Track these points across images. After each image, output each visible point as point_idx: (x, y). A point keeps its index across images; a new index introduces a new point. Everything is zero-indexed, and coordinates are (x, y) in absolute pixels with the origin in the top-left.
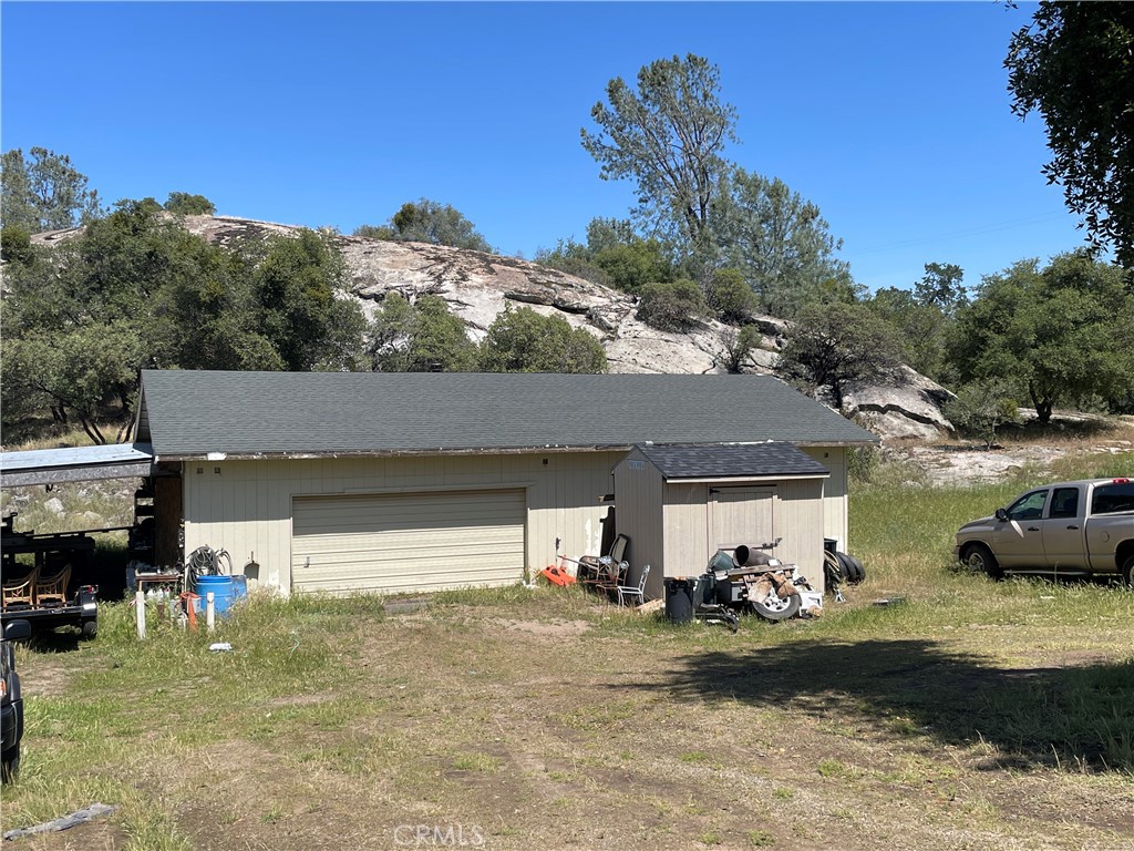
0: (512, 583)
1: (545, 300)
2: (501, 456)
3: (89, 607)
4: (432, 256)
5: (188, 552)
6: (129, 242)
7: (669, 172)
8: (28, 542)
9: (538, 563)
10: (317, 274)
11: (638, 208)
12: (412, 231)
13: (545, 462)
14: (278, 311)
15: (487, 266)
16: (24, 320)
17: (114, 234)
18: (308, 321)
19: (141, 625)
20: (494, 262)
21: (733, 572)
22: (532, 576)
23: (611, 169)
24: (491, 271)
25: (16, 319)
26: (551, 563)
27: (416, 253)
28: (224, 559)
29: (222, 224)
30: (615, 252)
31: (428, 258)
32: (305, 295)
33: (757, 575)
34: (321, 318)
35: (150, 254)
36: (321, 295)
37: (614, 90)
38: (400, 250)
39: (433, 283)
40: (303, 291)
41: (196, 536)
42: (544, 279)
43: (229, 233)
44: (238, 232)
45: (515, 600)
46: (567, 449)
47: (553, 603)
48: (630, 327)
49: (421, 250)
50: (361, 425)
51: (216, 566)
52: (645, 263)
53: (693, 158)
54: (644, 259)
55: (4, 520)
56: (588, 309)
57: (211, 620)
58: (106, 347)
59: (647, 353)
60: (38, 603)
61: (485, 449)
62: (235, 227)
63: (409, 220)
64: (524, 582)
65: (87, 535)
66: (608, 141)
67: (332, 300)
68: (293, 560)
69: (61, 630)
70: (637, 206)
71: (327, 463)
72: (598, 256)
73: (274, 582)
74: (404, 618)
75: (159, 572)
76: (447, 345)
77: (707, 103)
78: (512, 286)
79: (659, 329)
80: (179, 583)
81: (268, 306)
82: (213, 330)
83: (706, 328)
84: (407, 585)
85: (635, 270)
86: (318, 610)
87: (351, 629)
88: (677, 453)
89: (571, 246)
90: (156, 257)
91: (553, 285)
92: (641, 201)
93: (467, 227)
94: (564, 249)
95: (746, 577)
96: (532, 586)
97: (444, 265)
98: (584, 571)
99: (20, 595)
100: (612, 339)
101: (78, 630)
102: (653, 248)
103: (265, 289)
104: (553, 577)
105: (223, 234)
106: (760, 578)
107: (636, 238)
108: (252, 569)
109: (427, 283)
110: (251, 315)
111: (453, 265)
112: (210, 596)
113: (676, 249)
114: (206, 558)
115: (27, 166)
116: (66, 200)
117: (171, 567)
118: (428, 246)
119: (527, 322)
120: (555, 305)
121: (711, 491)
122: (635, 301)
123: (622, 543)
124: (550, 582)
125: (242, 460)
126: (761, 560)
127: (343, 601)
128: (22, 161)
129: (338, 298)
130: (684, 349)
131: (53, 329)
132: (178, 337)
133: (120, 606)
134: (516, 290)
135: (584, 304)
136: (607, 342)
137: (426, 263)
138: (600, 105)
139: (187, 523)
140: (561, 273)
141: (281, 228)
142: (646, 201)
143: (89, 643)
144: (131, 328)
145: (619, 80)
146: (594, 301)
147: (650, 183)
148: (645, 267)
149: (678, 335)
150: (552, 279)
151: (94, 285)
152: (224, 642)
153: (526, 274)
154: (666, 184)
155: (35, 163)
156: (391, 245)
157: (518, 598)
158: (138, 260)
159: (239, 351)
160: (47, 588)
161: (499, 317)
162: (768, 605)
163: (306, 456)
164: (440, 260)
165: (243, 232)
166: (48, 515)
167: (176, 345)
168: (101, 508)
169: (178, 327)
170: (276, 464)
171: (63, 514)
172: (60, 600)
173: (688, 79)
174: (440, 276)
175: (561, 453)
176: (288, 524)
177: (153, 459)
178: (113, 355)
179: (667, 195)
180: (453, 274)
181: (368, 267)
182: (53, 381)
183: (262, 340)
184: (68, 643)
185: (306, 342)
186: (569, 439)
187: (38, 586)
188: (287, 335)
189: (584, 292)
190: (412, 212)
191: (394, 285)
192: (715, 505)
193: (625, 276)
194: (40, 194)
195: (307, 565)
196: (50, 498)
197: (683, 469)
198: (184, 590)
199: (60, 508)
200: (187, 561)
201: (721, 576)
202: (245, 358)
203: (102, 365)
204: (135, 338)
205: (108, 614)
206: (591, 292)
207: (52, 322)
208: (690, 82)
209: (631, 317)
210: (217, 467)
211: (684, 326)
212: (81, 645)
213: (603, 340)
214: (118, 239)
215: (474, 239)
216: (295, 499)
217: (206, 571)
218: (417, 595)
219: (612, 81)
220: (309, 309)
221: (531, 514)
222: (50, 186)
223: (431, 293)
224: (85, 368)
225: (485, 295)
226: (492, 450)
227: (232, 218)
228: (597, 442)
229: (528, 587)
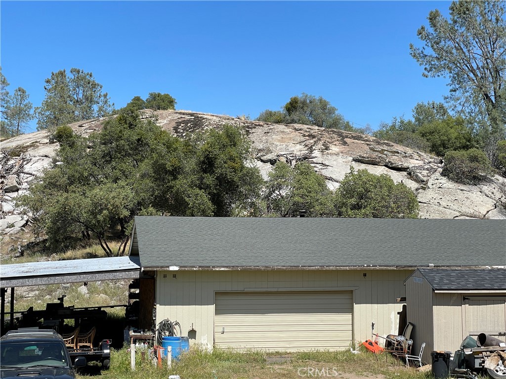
0: (343, 349)
1: (379, 162)
2: (337, 271)
3: (106, 351)
4: (307, 134)
5: (158, 322)
6: (127, 133)
7: (473, 71)
8: (72, 312)
9: (361, 338)
10: (234, 152)
11: (449, 96)
12: (295, 116)
13: (365, 275)
14: (210, 175)
15: (343, 139)
16: (69, 179)
17: (119, 129)
18: (228, 181)
19: (133, 363)
20: (347, 137)
21: (476, 349)
22: (357, 346)
23: (431, 70)
24: (345, 143)
25: (64, 179)
26: (369, 338)
27: (297, 132)
28: (177, 327)
29: (180, 116)
30: (432, 126)
31: (304, 136)
32: (226, 165)
33: (491, 352)
34: (236, 179)
35: (139, 140)
36: (236, 165)
37: (433, 18)
38: (287, 130)
39: (307, 152)
40: (225, 163)
41: (162, 313)
42: (379, 148)
43: (183, 122)
44: (189, 121)
45: (344, 360)
46: (378, 268)
47: (367, 363)
48: (437, 180)
49: (300, 130)
50: (254, 251)
51: (173, 330)
52: (453, 133)
53: (489, 61)
54: (453, 130)
55: (59, 299)
56: (408, 168)
57: (169, 363)
58: (114, 198)
59: (448, 198)
60: (78, 348)
61: (327, 267)
62: (188, 117)
63: (295, 108)
64: (352, 349)
65: (102, 309)
66: (429, 51)
67: (243, 167)
68: (215, 329)
69: (91, 363)
70: (449, 94)
71: (235, 273)
72: (420, 128)
73: (204, 342)
74: (277, 367)
75: (142, 333)
76: (312, 195)
77: (499, 24)
78: (358, 154)
79: (457, 182)
80: (153, 340)
81: (205, 171)
82: (173, 186)
83: (491, 181)
84: (281, 347)
85: (445, 138)
86: (228, 359)
87: (246, 372)
88: (444, 274)
89: (402, 122)
90: (142, 142)
91: (385, 152)
92: (451, 91)
93: (332, 111)
94: (398, 124)
95: (484, 353)
96: (356, 352)
97: (314, 140)
98: (389, 344)
99: (69, 343)
100: (424, 189)
101: (100, 364)
102: (459, 123)
103: (203, 162)
104: (369, 347)
105: (180, 123)
106: (493, 354)
107: (448, 116)
108: (192, 333)
109: (303, 152)
110: (194, 177)
111: (320, 140)
112: (169, 348)
113: (476, 124)
114: (167, 326)
115: (68, 80)
116: (90, 100)
117: (149, 330)
118: (305, 127)
119: (364, 180)
120: (386, 166)
121: (464, 299)
122: (441, 162)
123: (410, 328)
124: (367, 350)
125: (188, 271)
126: (494, 343)
127: (243, 355)
128: (65, 76)
129: (246, 166)
130: (474, 195)
131: (84, 185)
132: (153, 190)
133: (121, 351)
134: (360, 156)
135: (405, 165)
136: (420, 191)
137: (303, 139)
138: (423, 28)
139: (158, 305)
140: (392, 143)
141: (215, 118)
142: (455, 91)
143: (106, 372)
144: (127, 185)
145: (437, 11)
146: (412, 163)
147: (458, 78)
148: (453, 136)
149: (470, 186)
150: (385, 148)
151: (108, 158)
152: (176, 374)
153: (368, 145)
154: (470, 79)
155: (73, 77)
156: (281, 127)
157: (346, 359)
158: (132, 144)
159: (187, 199)
160: (84, 340)
161: (346, 176)
162: (497, 371)
163: (223, 269)
164: (312, 136)
165: (192, 121)
166: (79, 296)
167: (152, 196)
168: (109, 292)
169: (153, 185)
170: (206, 273)
171: (88, 295)
172: (90, 347)
173: (485, 9)
174: (311, 147)
175: (373, 270)
176: (212, 308)
177: (140, 269)
178: (117, 202)
179: (470, 86)
180: (320, 145)
181: (267, 142)
182: (84, 216)
183: (201, 192)
184: (95, 371)
185: (227, 193)
186: (380, 262)
187: (78, 339)
188: (216, 189)
189: (406, 157)
190: (296, 102)
191: (283, 153)
192: (466, 307)
193: (439, 142)
194: (75, 96)
195: (223, 333)
196: (81, 286)
197: (446, 284)
198: (155, 343)
199: (87, 292)
200: (157, 327)
201: (468, 352)
202: (191, 203)
203: (111, 208)
204: (129, 191)
205: (116, 356)
206: (411, 157)
207: (83, 180)
208: (487, 10)
209: (437, 174)
210: (174, 274)
211: (476, 180)
212: (103, 372)
213: (417, 190)
214: (121, 132)
215: (337, 119)
216: (216, 293)
217: (167, 333)
218: (286, 353)
219: (432, 12)
220: (229, 174)
221: (356, 307)
222: (81, 91)
223: (305, 158)
224: (102, 209)
225: (340, 159)
226: (331, 268)
227: (186, 112)
228: (397, 264)
229: (353, 352)
